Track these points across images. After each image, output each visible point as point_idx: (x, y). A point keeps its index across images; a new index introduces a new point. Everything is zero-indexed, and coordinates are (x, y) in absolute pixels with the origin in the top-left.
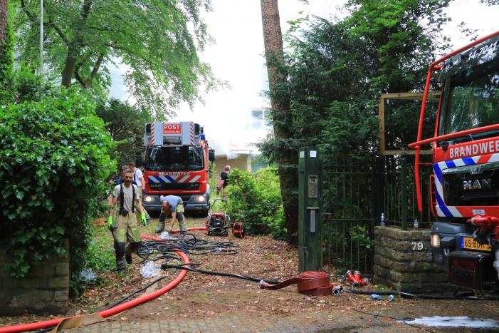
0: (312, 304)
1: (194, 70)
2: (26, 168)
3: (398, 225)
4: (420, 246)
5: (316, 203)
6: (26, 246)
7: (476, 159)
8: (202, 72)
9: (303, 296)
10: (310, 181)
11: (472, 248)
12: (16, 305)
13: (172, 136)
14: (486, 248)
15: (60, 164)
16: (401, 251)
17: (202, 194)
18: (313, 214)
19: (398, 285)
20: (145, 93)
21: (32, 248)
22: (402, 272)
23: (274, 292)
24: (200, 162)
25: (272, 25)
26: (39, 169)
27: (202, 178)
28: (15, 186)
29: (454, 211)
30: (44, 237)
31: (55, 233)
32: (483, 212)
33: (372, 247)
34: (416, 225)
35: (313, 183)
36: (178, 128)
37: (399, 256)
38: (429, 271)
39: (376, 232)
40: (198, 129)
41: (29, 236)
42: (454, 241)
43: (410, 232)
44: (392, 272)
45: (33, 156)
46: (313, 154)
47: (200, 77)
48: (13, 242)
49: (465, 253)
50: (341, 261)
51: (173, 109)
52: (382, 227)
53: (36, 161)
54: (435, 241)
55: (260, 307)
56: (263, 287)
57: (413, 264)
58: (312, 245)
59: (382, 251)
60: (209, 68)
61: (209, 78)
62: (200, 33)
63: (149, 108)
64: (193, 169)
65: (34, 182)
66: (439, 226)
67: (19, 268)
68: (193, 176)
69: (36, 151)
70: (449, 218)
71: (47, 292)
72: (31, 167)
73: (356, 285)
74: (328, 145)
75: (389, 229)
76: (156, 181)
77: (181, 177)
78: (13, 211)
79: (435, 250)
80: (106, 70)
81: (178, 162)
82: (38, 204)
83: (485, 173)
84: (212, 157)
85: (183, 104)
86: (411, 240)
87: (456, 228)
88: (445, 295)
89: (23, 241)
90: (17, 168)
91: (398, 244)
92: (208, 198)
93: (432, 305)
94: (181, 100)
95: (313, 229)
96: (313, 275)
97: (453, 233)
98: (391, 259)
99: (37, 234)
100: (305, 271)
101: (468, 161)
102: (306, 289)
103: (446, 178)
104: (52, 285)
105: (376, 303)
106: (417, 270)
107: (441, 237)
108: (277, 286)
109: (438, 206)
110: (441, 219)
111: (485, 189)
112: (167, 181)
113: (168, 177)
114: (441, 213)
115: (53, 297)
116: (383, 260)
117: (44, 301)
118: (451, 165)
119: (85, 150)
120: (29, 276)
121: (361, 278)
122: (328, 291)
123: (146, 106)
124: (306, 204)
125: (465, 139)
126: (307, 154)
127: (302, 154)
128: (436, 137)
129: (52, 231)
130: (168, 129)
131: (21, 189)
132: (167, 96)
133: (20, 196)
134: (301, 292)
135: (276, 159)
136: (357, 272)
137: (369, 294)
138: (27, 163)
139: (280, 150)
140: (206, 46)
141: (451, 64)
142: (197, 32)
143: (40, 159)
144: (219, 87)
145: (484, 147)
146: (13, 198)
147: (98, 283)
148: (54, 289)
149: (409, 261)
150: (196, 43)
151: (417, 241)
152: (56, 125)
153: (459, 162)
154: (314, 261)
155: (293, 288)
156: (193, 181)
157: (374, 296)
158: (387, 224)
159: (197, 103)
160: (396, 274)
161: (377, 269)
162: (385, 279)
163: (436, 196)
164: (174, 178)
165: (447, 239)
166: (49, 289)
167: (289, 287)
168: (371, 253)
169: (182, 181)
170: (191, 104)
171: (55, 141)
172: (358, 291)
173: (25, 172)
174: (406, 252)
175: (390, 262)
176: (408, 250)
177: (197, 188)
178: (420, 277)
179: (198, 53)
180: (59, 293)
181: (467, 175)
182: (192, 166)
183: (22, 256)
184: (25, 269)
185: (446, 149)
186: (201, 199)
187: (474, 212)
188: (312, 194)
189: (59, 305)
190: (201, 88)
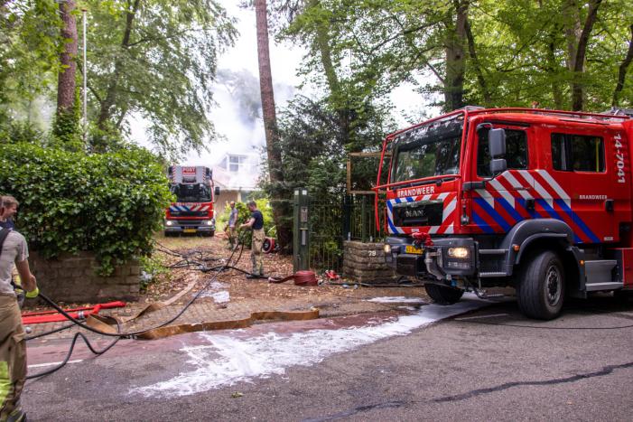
0: (305, 292)
1: (201, 126)
2: (113, 200)
3: (360, 240)
4: (374, 253)
5: (306, 225)
6: (111, 254)
7: (414, 198)
8: (207, 128)
9: (298, 287)
10: (302, 211)
11: (411, 252)
12: (102, 296)
13: (190, 176)
14: (419, 251)
15: (139, 198)
16: (361, 256)
17: (210, 219)
18: (304, 233)
19: (360, 278)
20: (162, 143)
21: (115, 255)
22: (362, 270)
23: (279, 285)
24: (209, 196)
25: (269, 99)
26: (123, 201)
27: (211, 208)
28: (106, 213)
29: (400, 230)
30: (125, 248)
31: (132, 245)
32: (418, 230)
33: (342, 255)
34: (371, 240)
35: (304, 212)
36: (194, 170)
37: (361, 259)
38: (379, 269)
39: (345, 244)
40: (208, 172)
41: (114, 247)
42: (400, 249)
43: (368, 245)
44: (356, 271)
45: (119, 191)
46: (304, 193)
47: (205, 132)
48: (102, 251)
49: (407, 256)
50: (320, 264)
51: (184, 155)
52: (349, 241)
53: (121, 195)
54: (387, 249)
55: (272, 294)
56: (271, 282)
57: (369, 265)
58: (303, 253)
59: (349, 257)
60: (213, 125)
61: (211, 133)
62: (207, 98)
63: (165, 153)
64: (203, 201)
65: (119, 210)
66: (389, 239)
67: (106, 270)
68: (203, 206)
69: (121, 188)
70: (397, 235)
71: (125, 287)
72: (118, 199)
73: (332, 280)
74: (313, 187)
75: (354, 242)
76: (175, 209)
77: (194, 207)
78: (103, 230)
79: (387, 255)
80: (127, 122)
81: (191, 195)
82: (122, 225)
83: (420, 207)
84: (217, 192)
85: (193, 151)
86: (368, 250)
87: (401, 240)
88: (389, 285)
89: (110, 250)
90: (108, 199)
91: (360, 252)
92: (214, 222)
93: (382, 291)
94: (191, 149)
95: (304, 243)
96: (304, 273)
97: (399, 243)
98: (355, 262)
99: (120, 246)
100: (298, 270)
101: (409, 199)
102: (300, 282)
103: (394, 210)
104: (129, 281)
105: (347, 290)
106: (372, 269)
107: (391, 246)
108: (279, 281)
109: (389, 227)
110: (392, 235)
111: (420, 217)
112: (184, 210)
113: (184, 207)
114: (391, 231)
115: (129, 290)
116: (349, 263)
117: (123, 292)
118: (398, 201)
119: (155, 187)
120: (113, 275)
121: (334, 275)
122: (315, 283)
123: (163, 152)
124: (299, 226)
125: (408, 186)
126: (300, 193)
127: (297, 193)
128: (388, 184)
129: (130, 244)
130: (185, 170)
131: (110, 215)
132: (178, 145)
133: (110, 219)
134: (297, 284)
135: (274, 196)
136: (332, 271)
137: (341, 285)
138: (114, 197)
139: (277, 189)
140: (211, 109)
141: (399, 137)
142: (205, 98)
143: (124, 194)
144: (219, 139)
145: (419, 191)
146: (105, 221)
147: (153, 281)
148: (130, 284)
149: (367, 263)
150: (204, 106)
151: (372, 250)
152: (131, 170)
153: (403, 200)
154: (305, 265)
155: (292, 282)
156: (204, 210)
157: (345, 286)
158: (352, 239)
159: (204, 151)
160: (358, 272)
161: (346, 269)
162: (351, 275)
163: (388, 220)
164: (189, 207)
165: (395, 247)
166: (126, 284)
167: (288, 281)
168: (341, 259)
169: (195, 210)
170: (199, 152)
171: (133, 181)
172: (334, 283)
173: (112, 203)
174: (365, 257)
175: (354, 264)
176: (366, 256)
177: (206, 215)
178: (374, 273)
179: (206, 114)
180: (133, 287)
181: (409, 207)
182: (202, 199)
183: (108, 261)
184: (110, 270)
185: (395, 192)
186: (210, 223)
187: (413, 230)
188: (304, 219)
189: (134, 295)
190: (205, 139)
